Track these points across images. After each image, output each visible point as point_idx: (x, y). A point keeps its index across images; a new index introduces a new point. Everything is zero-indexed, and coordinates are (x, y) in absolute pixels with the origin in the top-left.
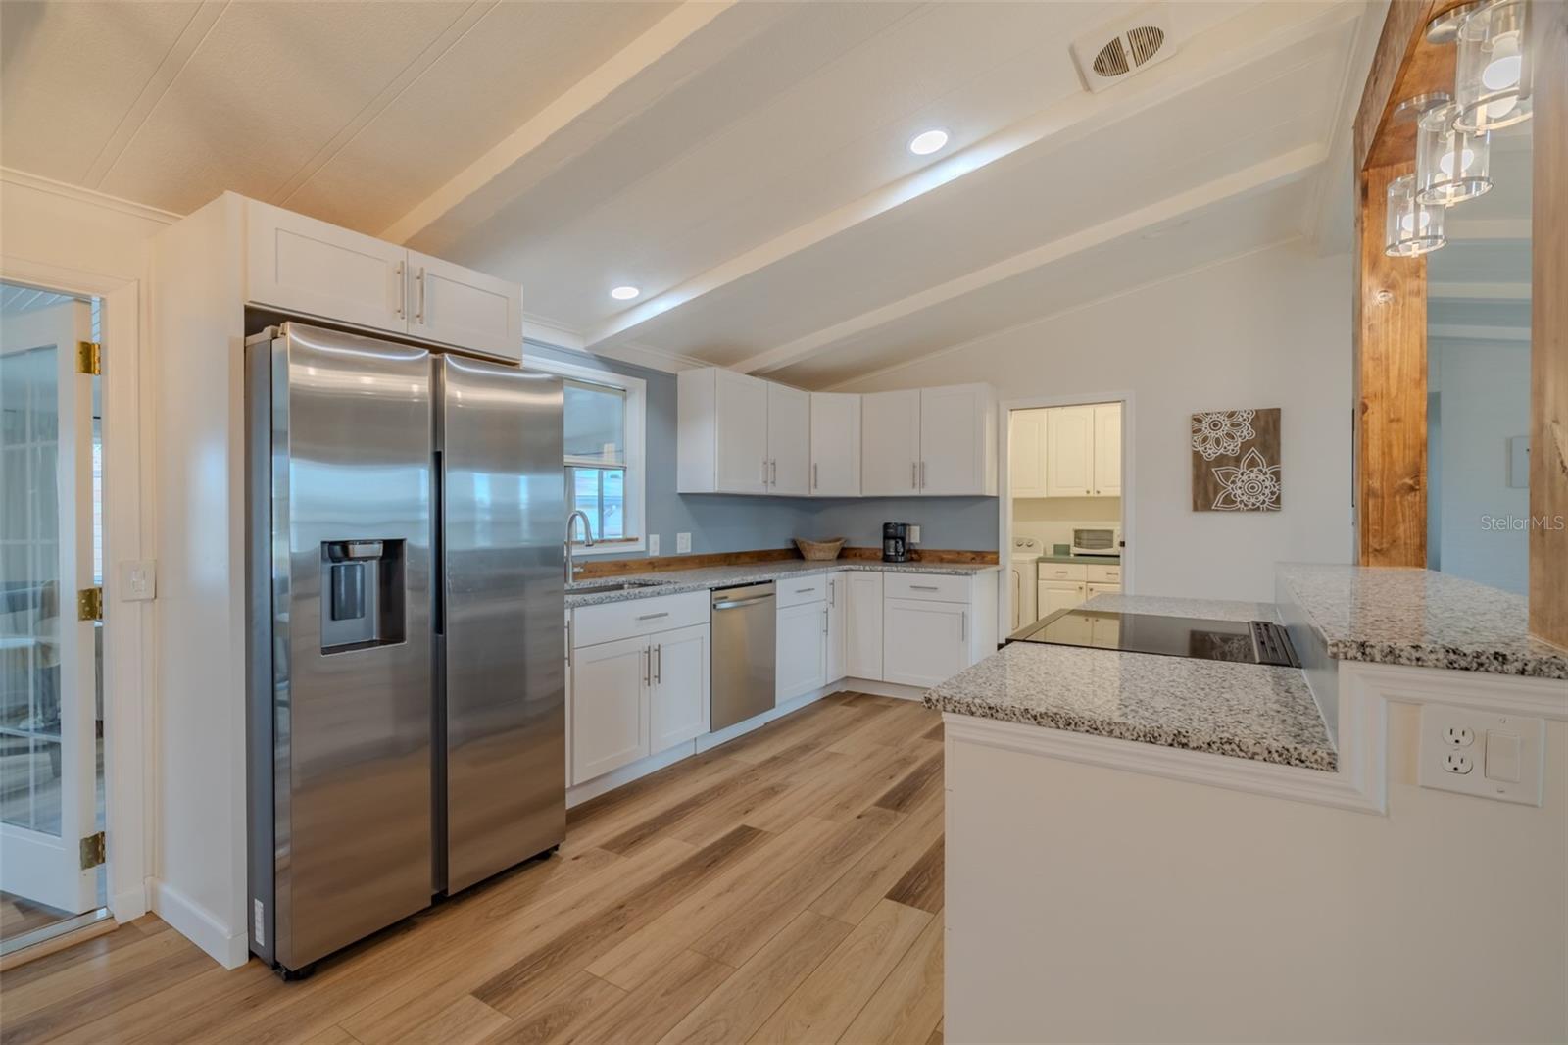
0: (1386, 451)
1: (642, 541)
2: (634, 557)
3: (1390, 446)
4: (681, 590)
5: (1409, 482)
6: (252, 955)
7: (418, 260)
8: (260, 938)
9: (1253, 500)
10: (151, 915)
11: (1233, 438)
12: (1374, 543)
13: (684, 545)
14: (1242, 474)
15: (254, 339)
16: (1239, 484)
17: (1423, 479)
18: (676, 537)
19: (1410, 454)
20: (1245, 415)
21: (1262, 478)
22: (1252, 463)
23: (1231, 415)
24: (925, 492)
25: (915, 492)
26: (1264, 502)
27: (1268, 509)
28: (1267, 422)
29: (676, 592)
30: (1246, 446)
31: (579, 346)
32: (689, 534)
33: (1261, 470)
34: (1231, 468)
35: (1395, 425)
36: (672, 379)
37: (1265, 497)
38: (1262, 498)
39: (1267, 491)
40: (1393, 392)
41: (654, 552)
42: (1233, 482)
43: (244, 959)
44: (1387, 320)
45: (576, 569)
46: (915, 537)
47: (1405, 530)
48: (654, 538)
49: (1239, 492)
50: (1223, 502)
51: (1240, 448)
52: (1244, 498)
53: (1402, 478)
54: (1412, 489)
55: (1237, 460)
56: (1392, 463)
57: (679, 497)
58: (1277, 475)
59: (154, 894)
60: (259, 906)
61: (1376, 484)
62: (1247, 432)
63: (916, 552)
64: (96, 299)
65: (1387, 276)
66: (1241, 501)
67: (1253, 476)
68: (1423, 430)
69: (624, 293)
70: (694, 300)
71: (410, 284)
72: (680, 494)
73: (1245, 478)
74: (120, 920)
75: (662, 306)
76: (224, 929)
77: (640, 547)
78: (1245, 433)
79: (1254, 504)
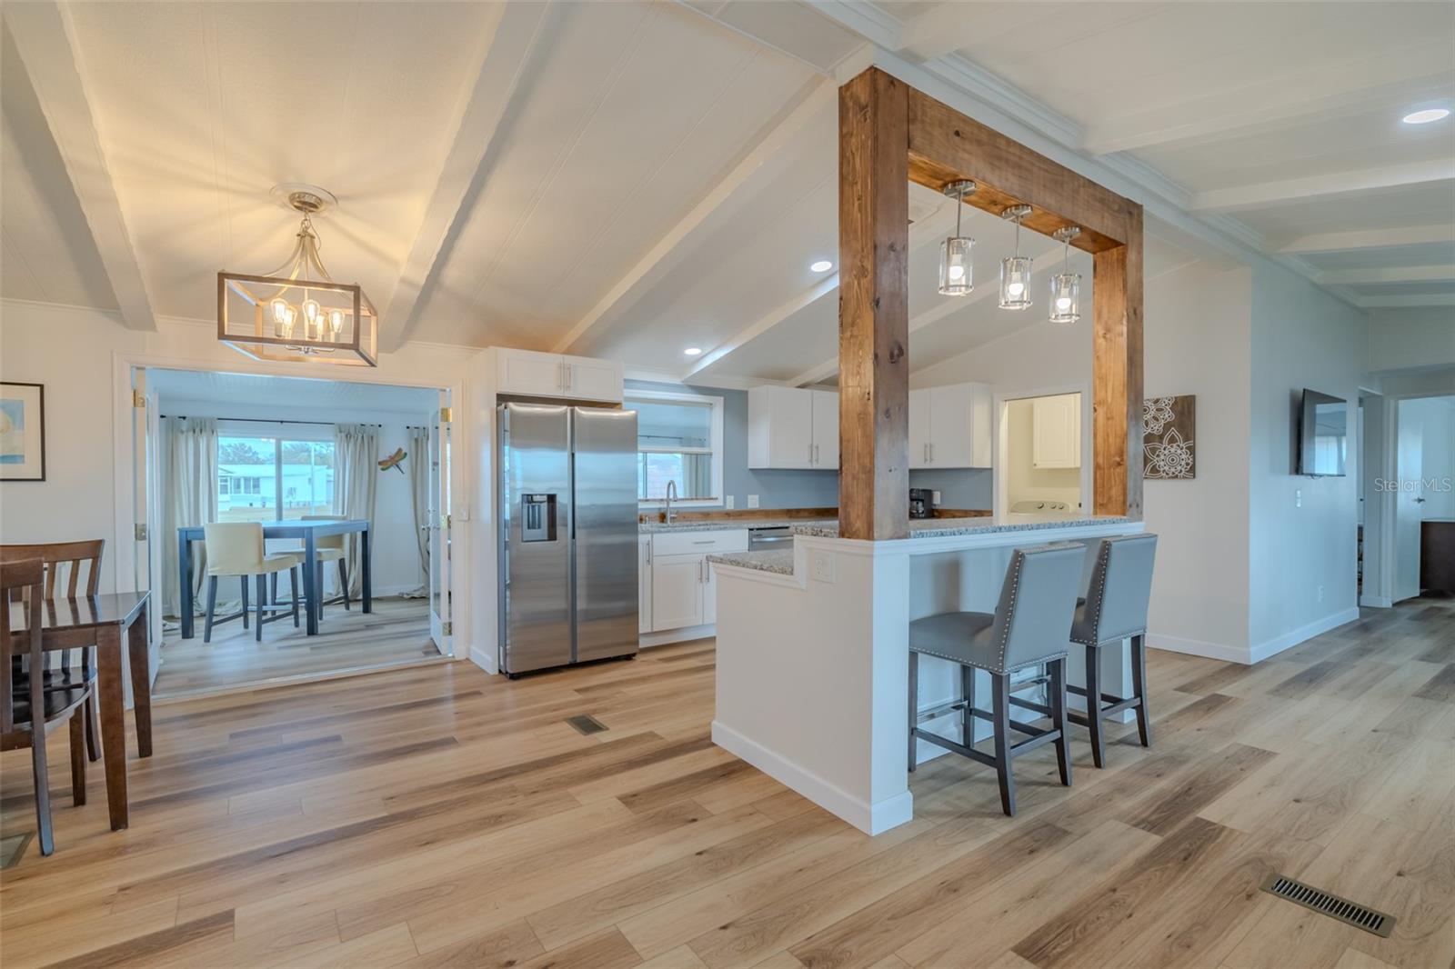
0: (1106, 440)
1: (721, 498)
2: (714, 510)
3: (1108, 436)
4: (724, 529)
5: (1118, 459)
6: (500, 671)
7: (570, 359)
8: (502, 663)
9: (1173, 470)
10: (467, 659)
11: (1158, 420)
12: (1100, 500)
13: (753, 502)
14: (1165, 449)
15: (499, 408)
16: (1162, 457)
17: (1125, 457)
18: (747, 498)
19: (1118, 440)
20: (1167, 402)
21: (1179, 452)
22: (1172, 440)
23: (1156, 401)
24: (934, 466)
25: (927, 466)
26: (1181, 471)
27: (1184, 478)
28: (1183, 408)
29: (721, 529)
30: (1167, 426)
31: (678, 381)
32: (757, 497)
33: (1179, 446)
34: (1157, 444)
35: (1110, 422)
36: (745, 393)
37: (1182, 468)
38: (1179, 468)
39: (1183, 463)
40: (1110, 400)
41: (730, 506)
42: (1158, 456)
43: (497, 673)
44: (1106, 352)
45: (673, 516)
46: (937, 499)
47: (1115, 492)
48: (730, 499)
49: (1162, 463)
50: (1151, 472)
51: (1164, 428)
52: (1166, 468)
53: (1114, 457)
54: (1119, 464)
55: (1161, 437)
56: (1109, 447)
57: (750, 472)
58: (1192, 450)
59: (468, 650)
60: (501, 648)
61: (1100, 461)
62: (1168, 415)
63: (937, 510)
64: (448, 390)
65: (1106, 323)
66: (1164, 471)
67: (1173, 450)
68: (1125, 426)
69: (692, 352)
70: (733, 351)
71: (566, 373)
72: (751, 470)
73: (1166, 452)
74: (457, 659)
75: (719, 354)
76: (490, 659)
77: (720, 503)
78: (1167, 416)
79: (1173, 473)
